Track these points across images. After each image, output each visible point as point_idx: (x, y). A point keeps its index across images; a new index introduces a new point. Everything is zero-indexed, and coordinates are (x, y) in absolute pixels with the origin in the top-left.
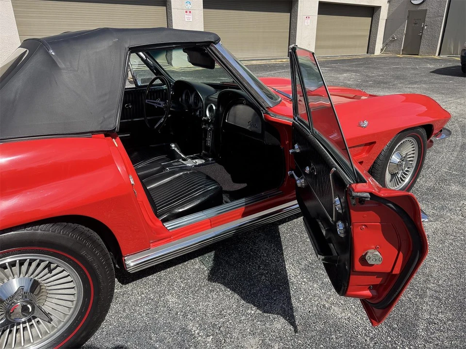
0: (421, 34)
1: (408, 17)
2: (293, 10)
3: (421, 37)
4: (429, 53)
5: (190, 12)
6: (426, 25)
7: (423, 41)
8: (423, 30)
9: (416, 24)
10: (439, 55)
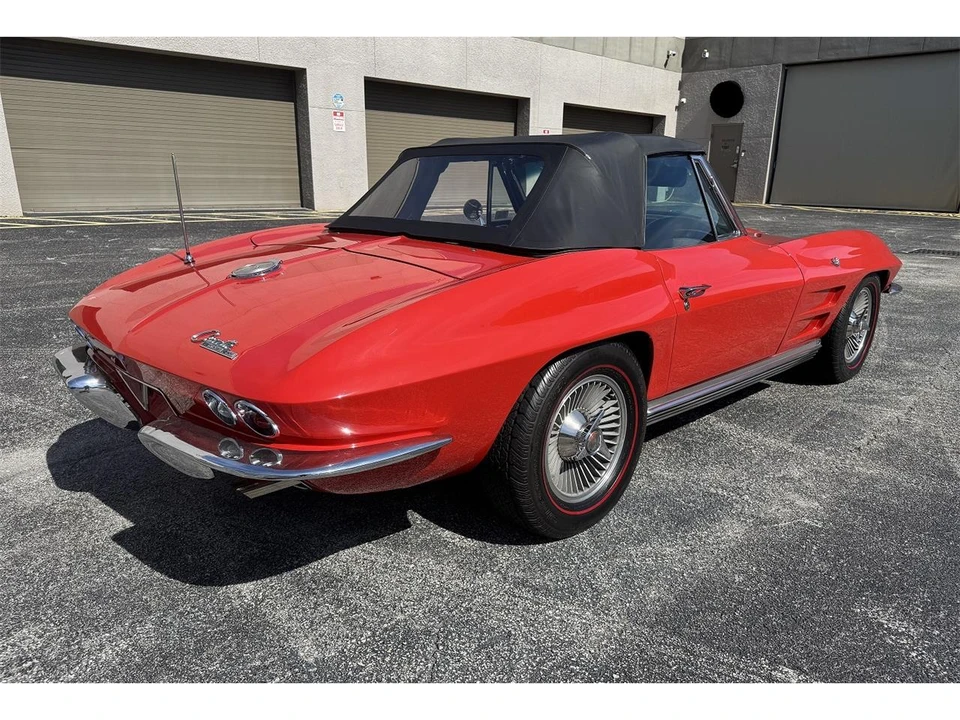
0: (735, 165)
1: (712, 136)
2: (520, 118)
3: (736, 170)
4: (752, 200)
5: (342, 115)
6: (744, 151)
7: (740, 177)
8: (738, 159)
9: (726, 148)
10: (768, 202)
